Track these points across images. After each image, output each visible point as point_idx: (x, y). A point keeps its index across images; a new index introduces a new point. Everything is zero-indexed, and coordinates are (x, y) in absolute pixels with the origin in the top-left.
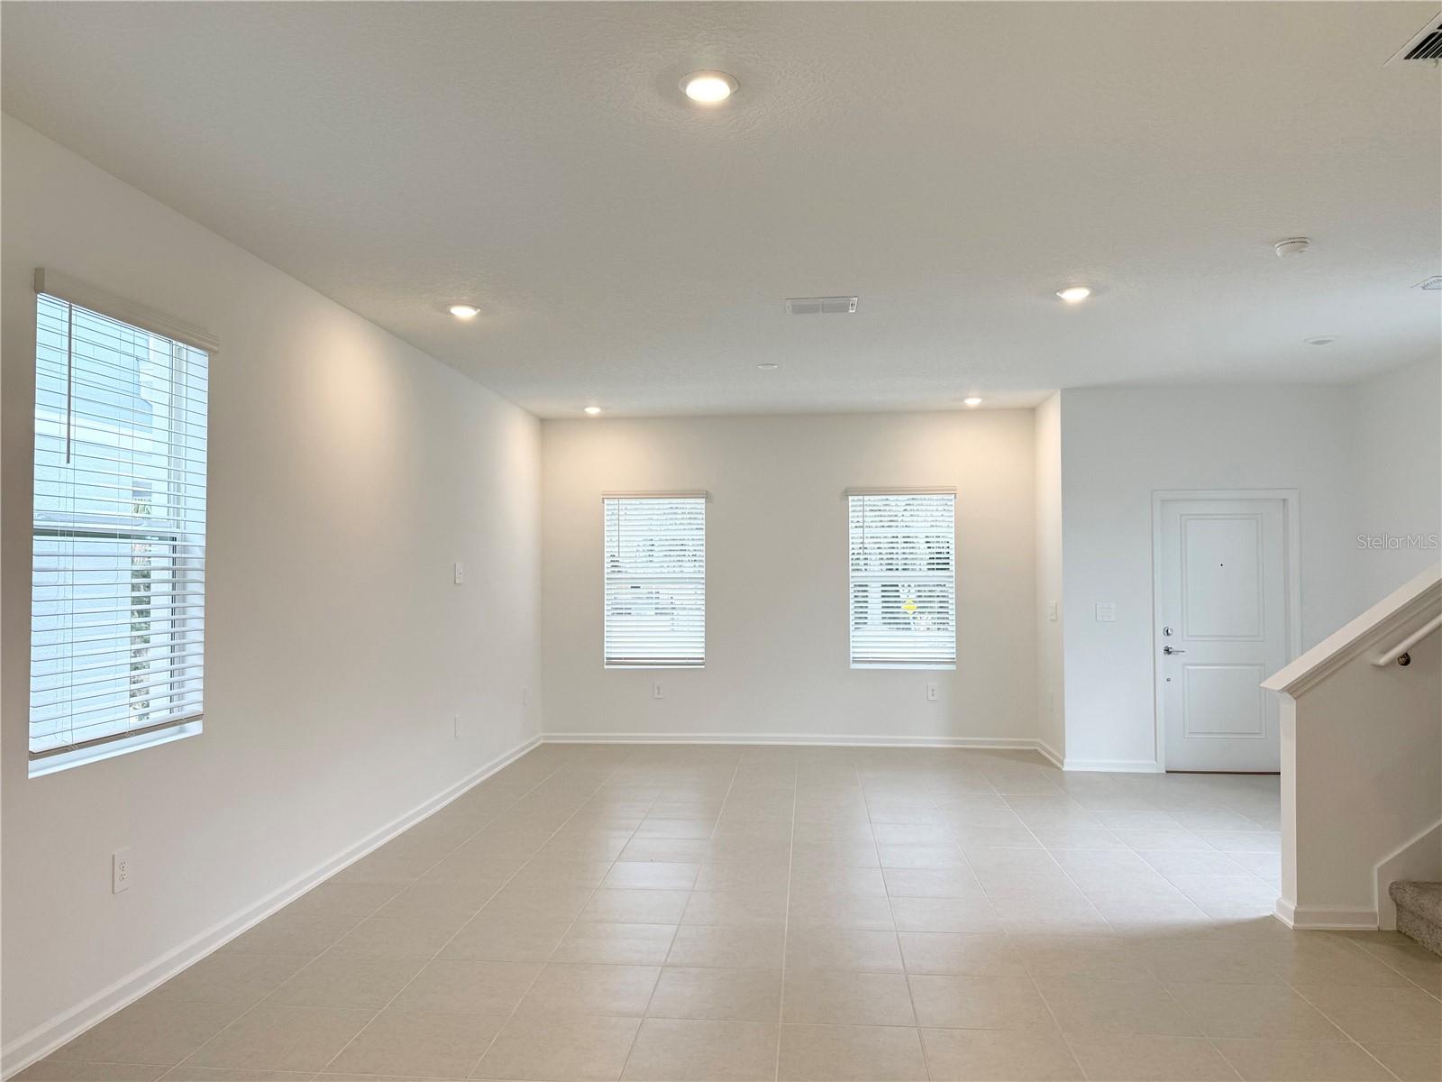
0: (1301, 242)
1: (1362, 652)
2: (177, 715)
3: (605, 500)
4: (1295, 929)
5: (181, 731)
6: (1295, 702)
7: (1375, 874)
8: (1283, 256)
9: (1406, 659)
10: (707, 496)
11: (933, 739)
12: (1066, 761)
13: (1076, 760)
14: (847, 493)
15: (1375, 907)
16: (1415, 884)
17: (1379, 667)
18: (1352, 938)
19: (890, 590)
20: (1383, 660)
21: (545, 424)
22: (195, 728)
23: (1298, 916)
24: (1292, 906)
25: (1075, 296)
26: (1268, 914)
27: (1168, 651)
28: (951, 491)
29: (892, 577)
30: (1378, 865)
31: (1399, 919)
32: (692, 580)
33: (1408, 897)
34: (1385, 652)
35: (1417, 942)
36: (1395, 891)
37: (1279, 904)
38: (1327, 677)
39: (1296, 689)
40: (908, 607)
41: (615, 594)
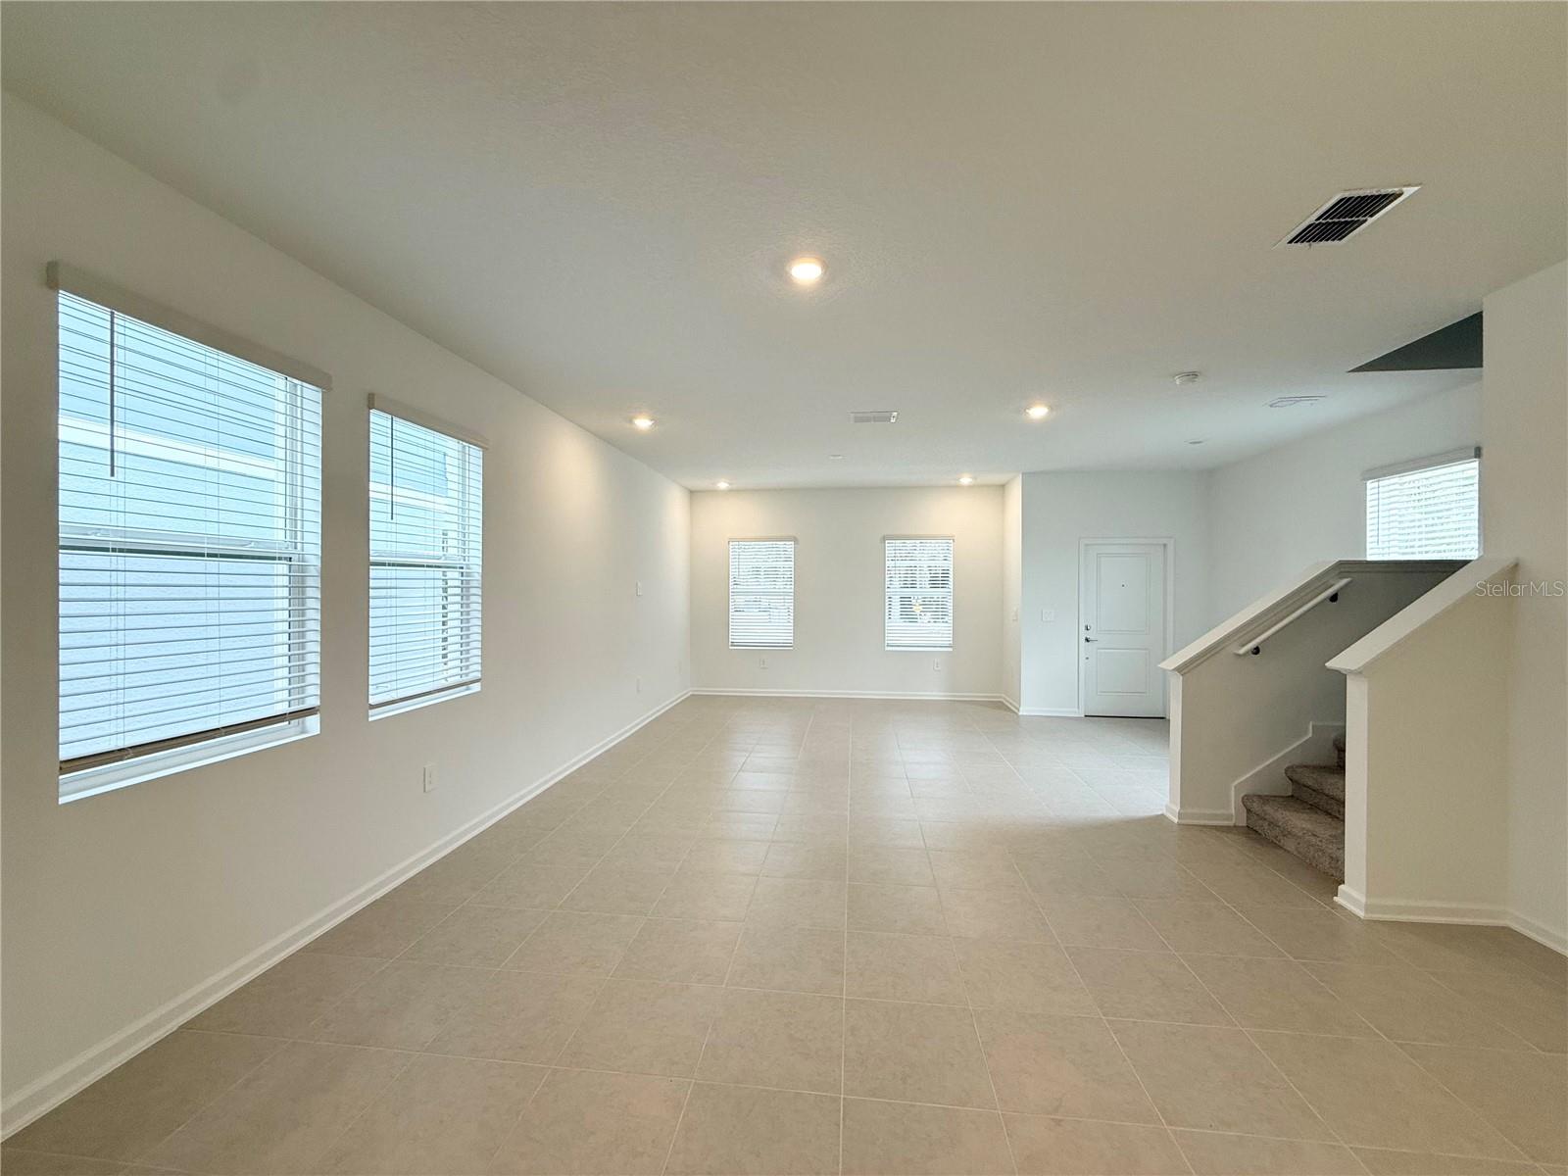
0: (1194, 375)
1: (1227, 646)
2: (465, 679)
3: (731, 543)
4: (1179, 824)
5: (467, 689)
6: (1181, 678)
7: (1233, 789)
8: (1181, 384)
9: (1256, 651)
10: (795, 540)
11: (935, 694)
12: (1021, 709)
13: (1028, 707)
14: (884, 539)
15: (1232, 811)
16: (1260, 797)
17: (1239, 655)
18: (1218, 831)
19: (905, 601)
20: (1242, 651)
21: (692, 494)
22: (476, 688)
23: (1180, 815)
24: (1177, 809)
25: (1038, 412)
26: (1160, 813)
27: (1087, 640)
28: (952, 538)
29: (908, 592)
30: (1236, 783)
31: (1248, 819)
32: (786, 594)
33: (1256, 806)
34: (1243, 646)
35: (1260, 834)
36: (1246, 800)
37: (1166, 806)
38: (1205, 661)
39: (1182, 669)
40: (917, 609)
41: (736, 601)
